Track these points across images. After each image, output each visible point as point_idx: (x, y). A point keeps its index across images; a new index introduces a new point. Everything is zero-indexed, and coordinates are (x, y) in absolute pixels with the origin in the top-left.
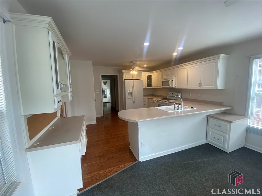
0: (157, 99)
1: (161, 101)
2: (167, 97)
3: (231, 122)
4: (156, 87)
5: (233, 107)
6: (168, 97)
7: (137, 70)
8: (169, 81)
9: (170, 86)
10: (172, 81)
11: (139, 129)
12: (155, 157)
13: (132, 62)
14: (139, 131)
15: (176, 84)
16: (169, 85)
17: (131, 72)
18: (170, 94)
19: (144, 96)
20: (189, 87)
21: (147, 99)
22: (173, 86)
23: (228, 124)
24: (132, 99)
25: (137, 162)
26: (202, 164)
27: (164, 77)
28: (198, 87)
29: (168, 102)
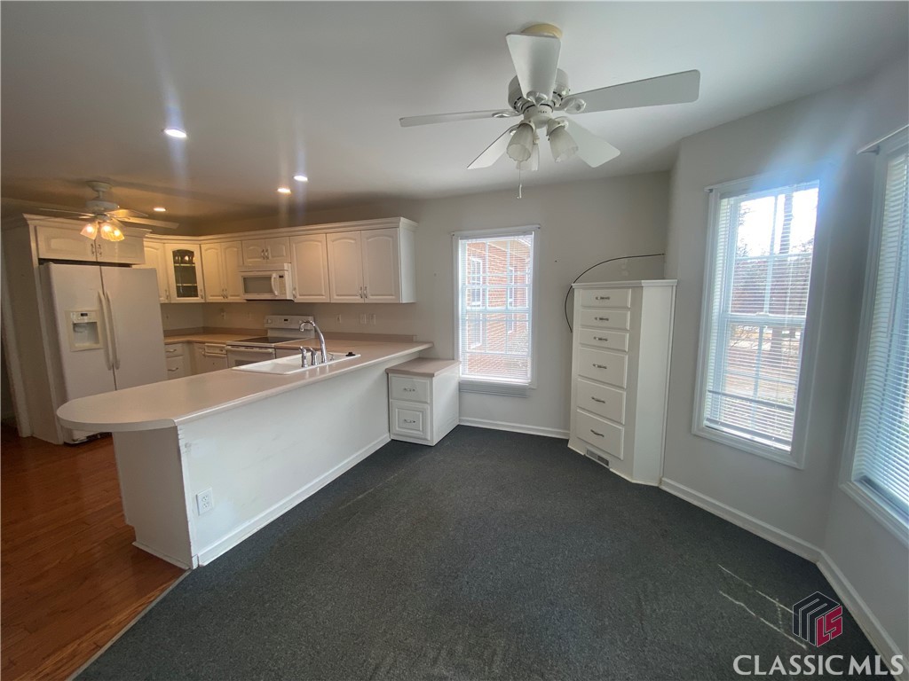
0: (228, 342)
1: (247, 347)
2: (266, 331)
3: (432, 376)
4: (220, 299)
5: (432, 342)
6: (270, 334)
7: (121, 222)
8: (269, 278)
9: (276, 293)
10: (281, 277)
11: (182, 452)
12: (255, 531)
13: (90, 183)
14: (182, 459)
15: (295, 289)
16: (271, 291)
17: (90, 229)
18: (278, 321)
19: (168, 334)
20: (336, 297)
21: (180, 345)
22: (285, 294)
23: (427, 381)
24: (102, 351)
25: (187, 574)
26: (386, 490)
27: (249, 262)
28: (359, 297)
29: (275, 348)
